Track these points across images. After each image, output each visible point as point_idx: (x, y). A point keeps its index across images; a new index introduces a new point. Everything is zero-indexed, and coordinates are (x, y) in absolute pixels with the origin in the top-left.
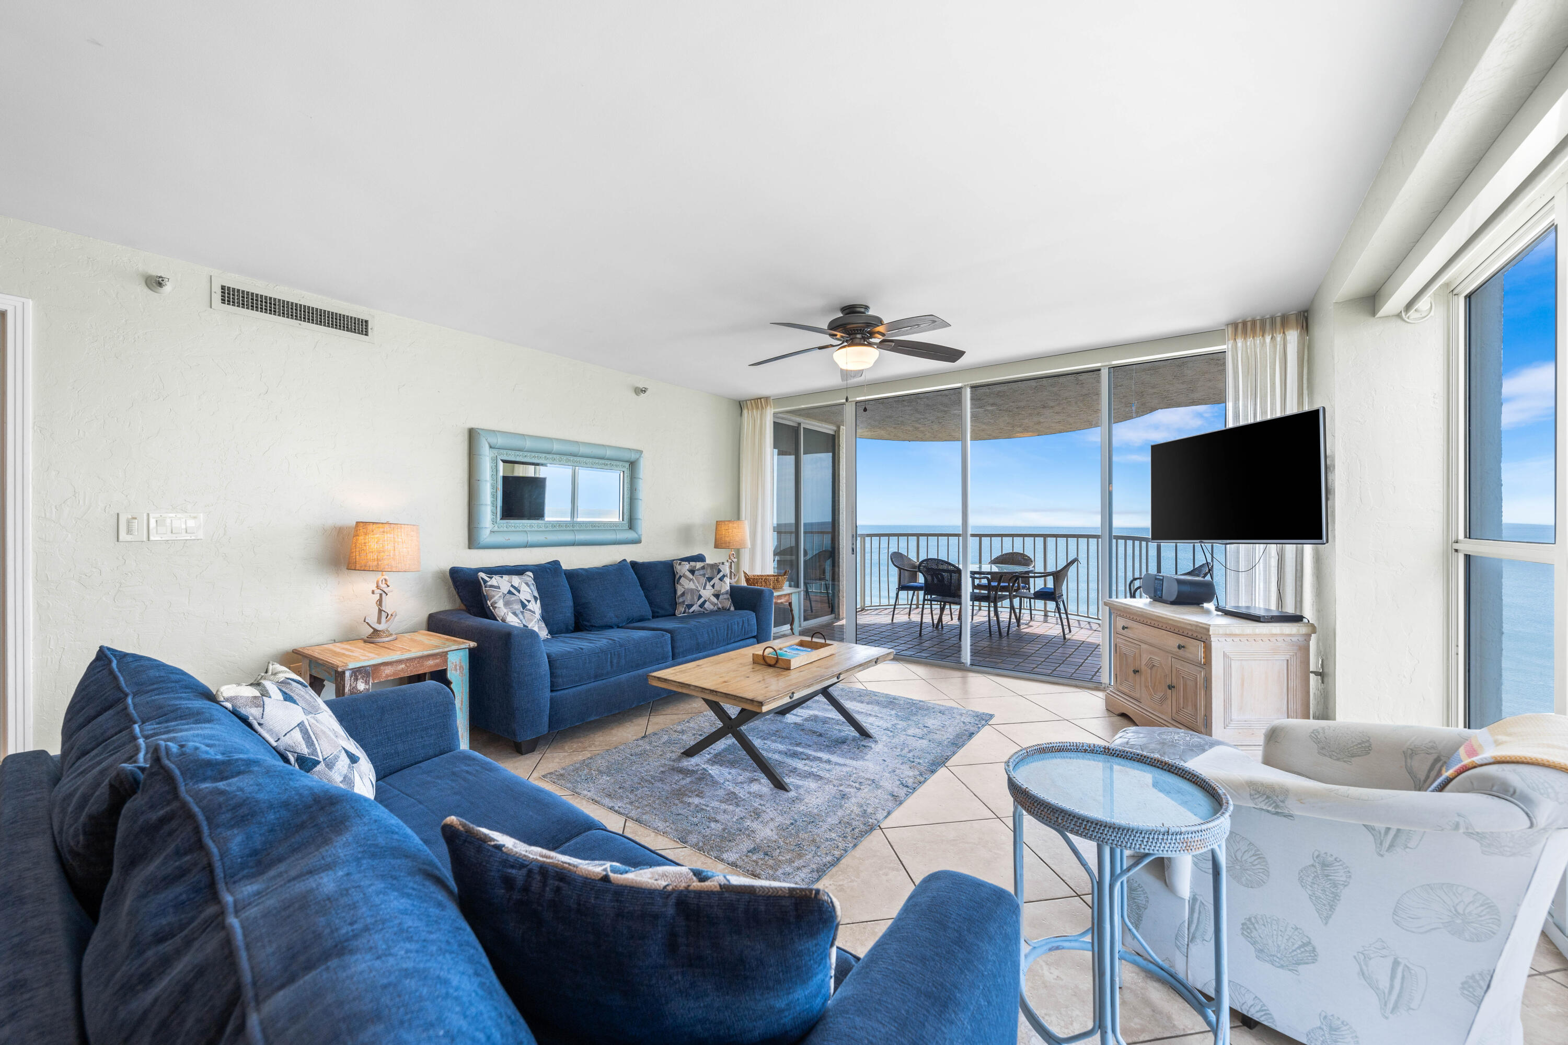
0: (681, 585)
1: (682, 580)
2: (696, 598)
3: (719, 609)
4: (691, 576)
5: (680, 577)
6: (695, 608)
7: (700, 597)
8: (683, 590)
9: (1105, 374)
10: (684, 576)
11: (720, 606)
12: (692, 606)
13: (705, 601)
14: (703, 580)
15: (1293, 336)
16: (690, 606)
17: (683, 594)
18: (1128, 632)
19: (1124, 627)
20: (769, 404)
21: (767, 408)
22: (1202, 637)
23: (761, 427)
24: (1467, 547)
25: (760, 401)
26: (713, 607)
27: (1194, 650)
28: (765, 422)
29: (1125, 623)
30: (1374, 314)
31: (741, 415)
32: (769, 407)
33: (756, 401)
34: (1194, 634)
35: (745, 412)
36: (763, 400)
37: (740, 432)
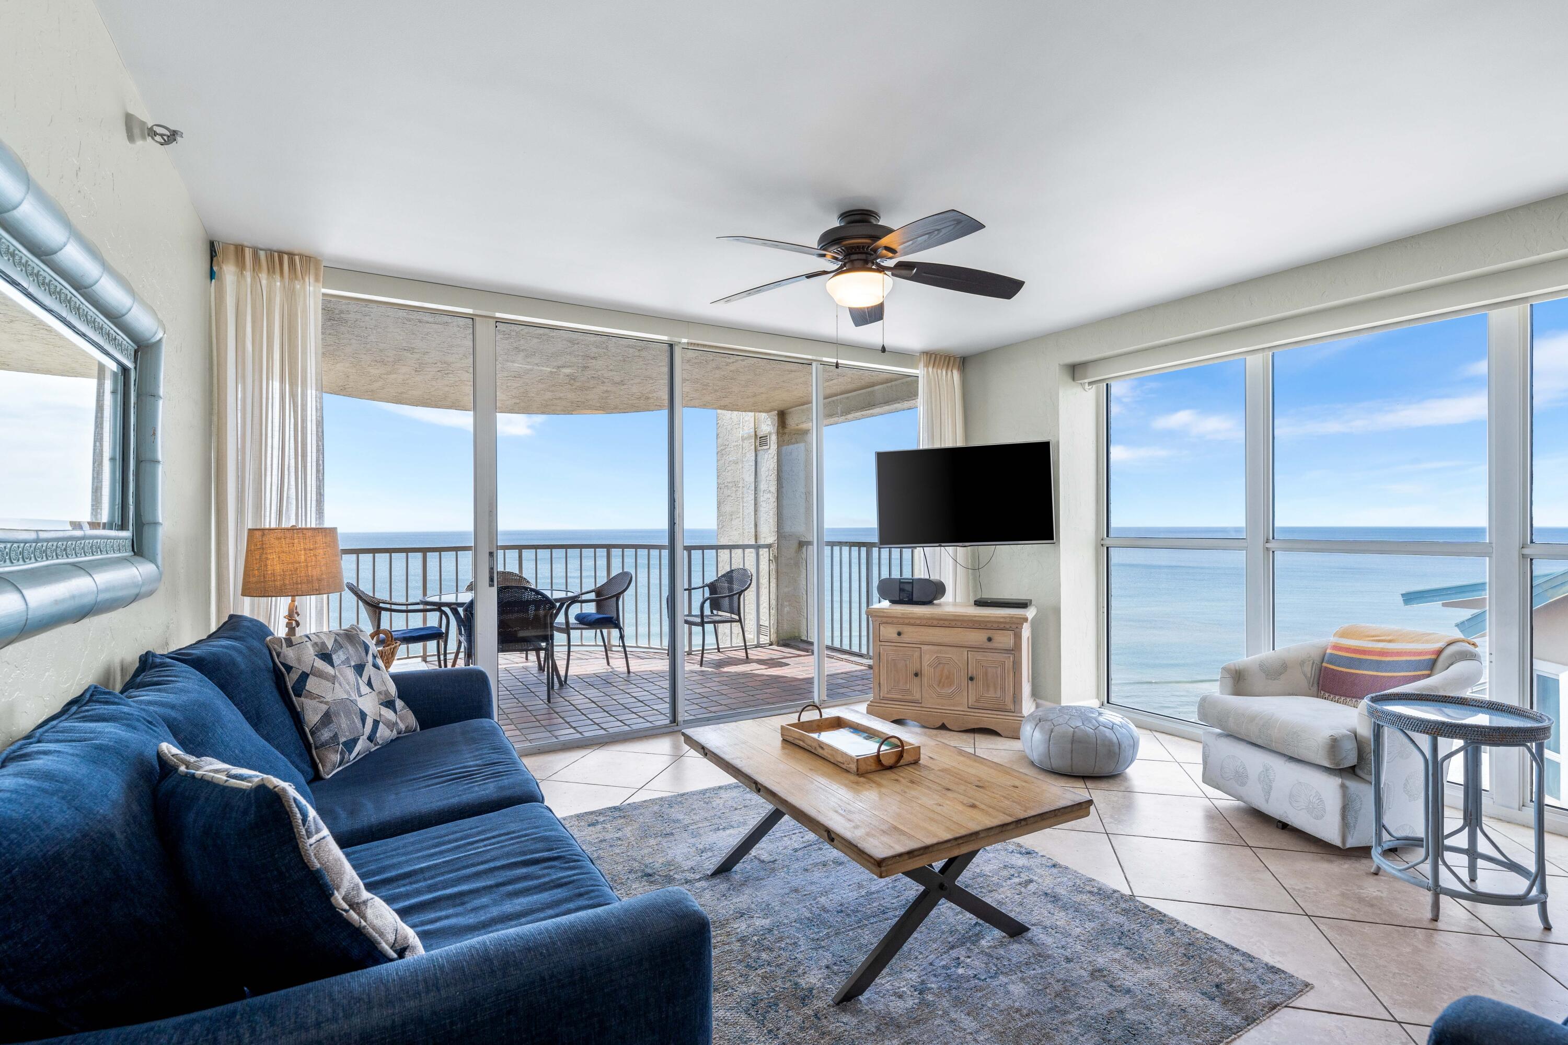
0: (311, 695)
1: (312, 684)
2: (359, 723)
3: (400, 733)
4: (328, 669)
5: (304, 676)
6: (363, 745)
7: (363, 716)
8: (324, 708)
9: (815, 369)
10: (314, 672)
11: (402, 726)
12: (354, 742)
13: (376, 723)
14: (350, 674)
15: (956, 374)
16: (350, 744)
17: (327, 718)
18: (905, 638)
19: (899, 634)
20: (312, 271)
21: (307, 280)
22: (1014, 626)
23: (290, 315)
24: (1108, 542)
25: (286, 257)
26: (394, 734)
27: (1004, 639)
28: (304, 311)
29: (900, 630)
30: (1074, 379)
31: (212, 275)
32: (312, 280)
33: (276, 254)
34: (1002, 626)
35: (229, 271)
36: (297, 258)
37: (210, 316)
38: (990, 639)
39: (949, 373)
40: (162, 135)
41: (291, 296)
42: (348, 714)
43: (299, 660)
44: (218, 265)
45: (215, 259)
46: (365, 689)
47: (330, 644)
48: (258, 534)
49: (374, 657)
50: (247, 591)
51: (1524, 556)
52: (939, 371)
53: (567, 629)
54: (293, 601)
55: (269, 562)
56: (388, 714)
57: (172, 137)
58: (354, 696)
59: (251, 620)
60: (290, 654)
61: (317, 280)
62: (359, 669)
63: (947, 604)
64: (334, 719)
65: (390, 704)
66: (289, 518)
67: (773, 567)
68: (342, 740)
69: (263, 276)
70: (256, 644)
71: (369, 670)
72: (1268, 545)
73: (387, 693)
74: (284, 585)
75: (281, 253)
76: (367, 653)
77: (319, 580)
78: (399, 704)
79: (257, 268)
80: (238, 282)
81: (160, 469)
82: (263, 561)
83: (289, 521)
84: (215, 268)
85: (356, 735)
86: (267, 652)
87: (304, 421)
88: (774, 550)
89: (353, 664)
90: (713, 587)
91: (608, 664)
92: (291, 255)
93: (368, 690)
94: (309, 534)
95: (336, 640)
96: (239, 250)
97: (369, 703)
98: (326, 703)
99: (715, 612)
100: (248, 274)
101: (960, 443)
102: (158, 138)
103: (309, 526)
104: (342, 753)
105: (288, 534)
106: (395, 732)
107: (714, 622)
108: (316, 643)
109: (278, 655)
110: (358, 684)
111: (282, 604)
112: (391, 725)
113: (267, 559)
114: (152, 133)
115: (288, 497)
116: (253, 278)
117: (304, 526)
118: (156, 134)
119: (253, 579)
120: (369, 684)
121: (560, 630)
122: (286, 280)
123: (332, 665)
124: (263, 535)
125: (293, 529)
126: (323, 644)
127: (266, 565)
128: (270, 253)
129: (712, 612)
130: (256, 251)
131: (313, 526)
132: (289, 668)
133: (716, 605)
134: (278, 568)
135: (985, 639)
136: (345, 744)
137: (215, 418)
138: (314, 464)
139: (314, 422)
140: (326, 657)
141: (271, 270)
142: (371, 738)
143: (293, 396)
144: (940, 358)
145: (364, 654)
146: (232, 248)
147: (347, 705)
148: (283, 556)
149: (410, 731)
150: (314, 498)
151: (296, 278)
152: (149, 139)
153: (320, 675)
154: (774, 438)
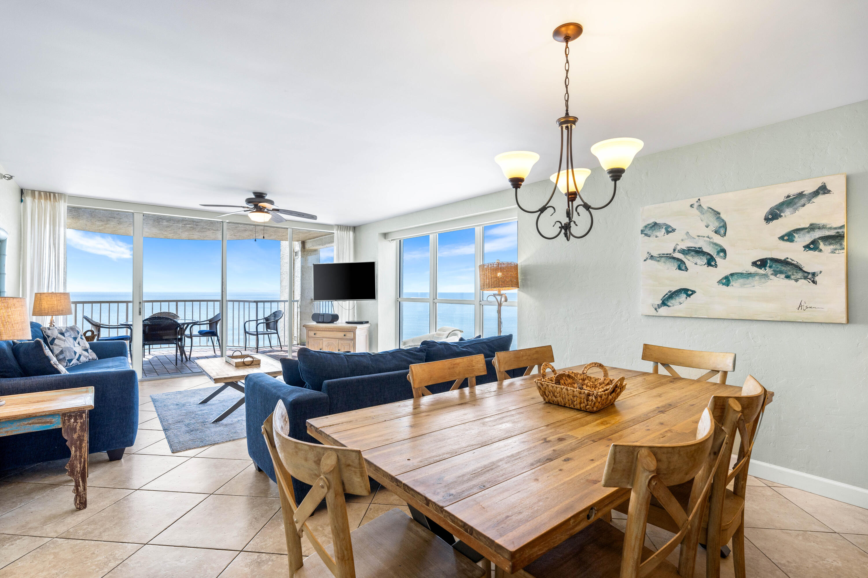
0: (56, 345)
1: (56, 341)
2: (73, 355)
3: (89, 360)
4: (63, 338)
5: (54, 339)
6: (74, 361)
7: (75, 353)
8: (61, 349)
9: (289, 230)
10: (58, 338)
11: (91, 358)
12: (72, 360)
13: (80, 356)
14: (72, 340)
15: (351, 233)
16: (70, 361)
17: (62, 352)
18: (317, 336)
19: (315, 334)
20: (63, 199)
21: (61, 202)
22: (353, 330)
23: (53, 215)
24: (399, 300)
25: (52, 194)
26: (87, 360)
27: (350, 335)
28: (59, 213)
29: (315, 333)
30: (385, 239)
31: (22, 201)
32: (63, 202)
33: (48, 193)
34: (349, 330)
35: (28, 200)
36: (57, 195)
37: (21, 216)
38: (345, 335)
39: (348, 233)
40: (8, 177)
41: (54, 208)
42: (70, 351)
43: (52, 334)
44: (24, 197)
45: (23, 195)
46: (77, 345)
47: (64, 330)
48: (39, 295)
49: (81, 336)
50: (34, 314)
51: (480, 304)
52: (343, 232)
53: (191, 337)
54: (52, 318)
55: (43, 304)
56: (85, 353)
57: (11, 177)
58: (72, 346)
59: (36, 323)
60: (49, 332)
61: (65, 202)
62: (75, 339)
63: (339, 323)
64: (64, 352)
65: (86, 350)
66: (52, 289)
67: (299, 310)
68: (67, 359)
69: (43, 201)
70: (37, 329)
71: (79, 339)
72: (434, 301)
73: (85, 347)
74: (49, 312)
75: (50, 193)
76: (78, 334)
77: (62, 311)
78: (90, 351)
79: (40, 198)
80: (32, 203)
81: (6, 276)
82: (40, 304)
83: (52, 290)
84: (23, 198)
85: (72, 358)
86: (41, 332)
87: (59, 253)
88: (299, 303)
89: (72, 337)
90: (267, 319)
91: (215, 353)
92: (54, 194)
93: (78, 345)
94: (58, 295)
95: (66, 329)
96: (33, 192)
97: (78, 350)
98: (62, 347)
99: (269, 330)
100: (36, 201)
101: (352, 261)
102: (7, 178)
103: (60, 292)
104: (67, 363)
105: (51, 295)
106: (88, 359)
107: (268, 334)
108: (59, 330)
109: (45, 332)
110: (74, 343)
111: (48, 318)
112: (86, 357)
113: (42, 303)
114: (5, 177)
115: (52, 281)
116: (38, 202)
117: (58, 292)
118: (6, 177)
119: (36, 310)
120: (79, 343)
121: (188, 337)
122: (52, 203)
123: (65, 337)
124: (41, 295)
125: (52, 293)
126: (61, 330)
127: (42, 305)
128: (46, 192)
129: (267, 330)
130: (40, 192)
131: (62, 292)
132: (49, 337)
133: (268, 326)
134: (46, 306)
135: (343, 335)
136: (68, 360)
137: (22, 252)
138: (63, 269)
139: (63, 254)
140: (62, 334)
141: (46, 199)
142: (78, 360)
143: (54, 244)
144: (343, 227)
145: (77, 334)
146: (30, 191)
147: (69, 349)
148: (48, 302)
149: (94, 360)
150: (63, 281)
151: (56, 201)
152: (4, 179)
153: (60, 339)
154: (300, 253)
